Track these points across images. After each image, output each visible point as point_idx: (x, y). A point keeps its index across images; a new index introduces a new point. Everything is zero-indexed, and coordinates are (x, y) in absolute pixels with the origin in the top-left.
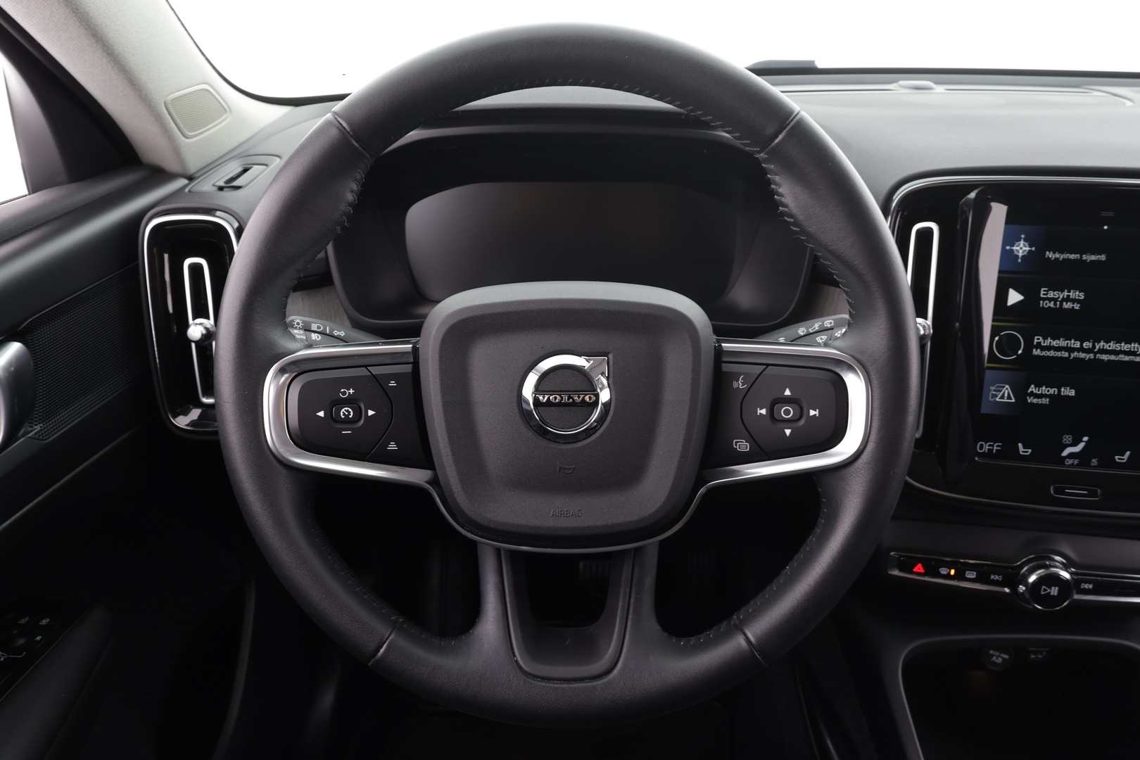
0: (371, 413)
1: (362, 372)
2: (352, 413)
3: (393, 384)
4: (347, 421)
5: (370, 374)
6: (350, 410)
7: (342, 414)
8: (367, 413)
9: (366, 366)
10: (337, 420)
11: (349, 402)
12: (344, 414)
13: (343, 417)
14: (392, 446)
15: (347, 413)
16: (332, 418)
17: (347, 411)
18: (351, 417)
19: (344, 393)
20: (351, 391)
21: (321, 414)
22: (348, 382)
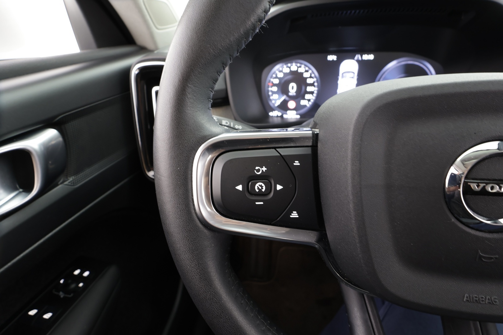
0: (279, 187)
1: (272, 153)
2: (264, 188)
3: (297, 163)
4: (260, 194)
5: (279, 155)
6: (263, 185)
7: (256, 188)
8: (276, 187)
9: (275, 148)
10: (252, 193)
11: (262, 178)
12: (258, 188)
13: (257, 190)
14: (295, 215)
15: (260, 188)
16: (249, 190)
17: (261, 186)
18: (263, 190)
19: (258, 171)
20: (264, 169)
21: (240, 188)
22: (261, 161)
